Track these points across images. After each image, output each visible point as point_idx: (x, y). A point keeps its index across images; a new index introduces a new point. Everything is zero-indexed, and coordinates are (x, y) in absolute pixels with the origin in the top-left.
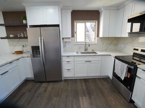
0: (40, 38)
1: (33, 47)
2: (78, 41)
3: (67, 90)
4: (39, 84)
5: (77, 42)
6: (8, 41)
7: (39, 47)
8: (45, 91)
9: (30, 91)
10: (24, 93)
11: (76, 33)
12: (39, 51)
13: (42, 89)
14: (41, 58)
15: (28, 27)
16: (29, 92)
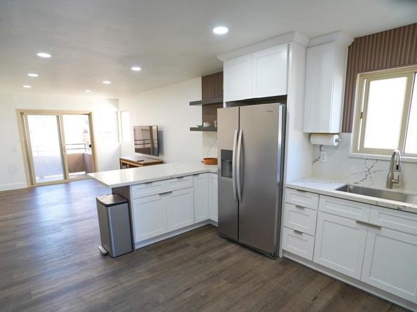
0: (236, 131)
1: (223, 152)
2: (366, 145)
3: (264, 282)
4: (224, 241)
5: (363, 150)
6: (203, 137)
7: (232, 151)
8: (220, 260)
9: (198, 246)
10: (187, 245)
11: (363, 115)
12: (231, 163)
13: (217, 254)
14: (233, 179)
15: (225, 105)
16: (195, 247)
